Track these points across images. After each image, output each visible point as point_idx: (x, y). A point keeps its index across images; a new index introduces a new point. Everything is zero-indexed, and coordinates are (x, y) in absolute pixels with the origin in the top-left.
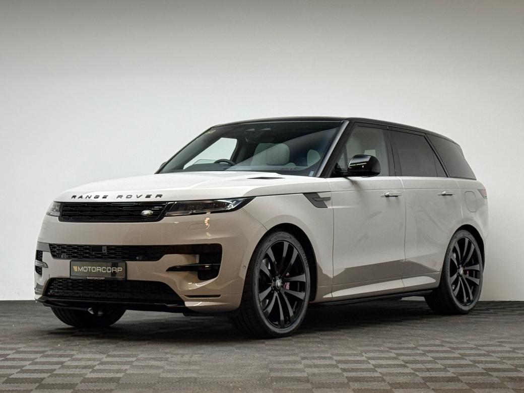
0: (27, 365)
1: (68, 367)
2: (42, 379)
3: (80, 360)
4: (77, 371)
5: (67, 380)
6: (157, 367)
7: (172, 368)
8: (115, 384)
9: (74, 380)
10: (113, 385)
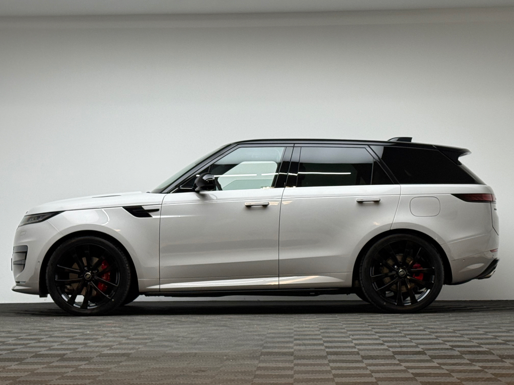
0: (56, 345)
1: (90, 347)
2: (64, 355)
3: (103, 342)
4: (97, 349)
5: (85, 355)
6: (167, 346)
7: (179, 347)
8: (126, 358)
9: (92, 355)
10: (124, 358)
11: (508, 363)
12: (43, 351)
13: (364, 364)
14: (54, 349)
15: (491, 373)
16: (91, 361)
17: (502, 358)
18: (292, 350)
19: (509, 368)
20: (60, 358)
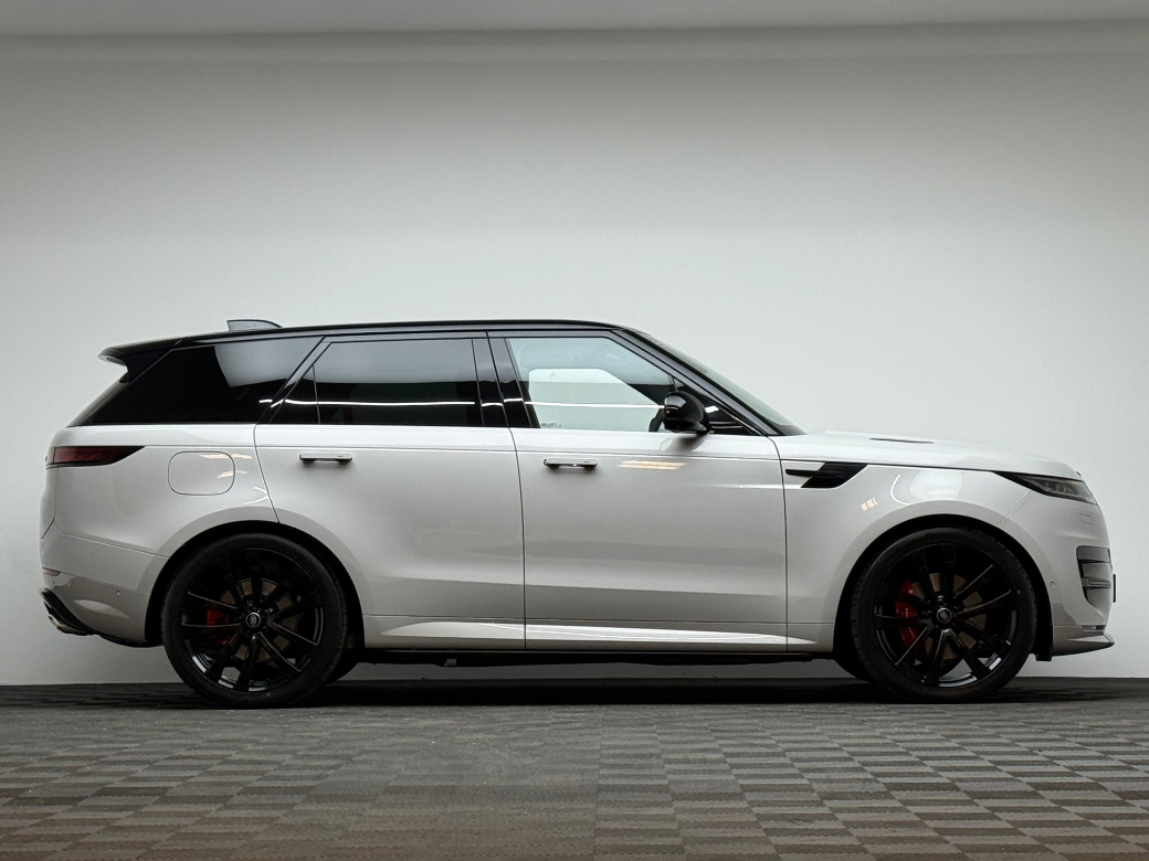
8: (303, 797)
9: (228, 791)
10: (298, 799)
11: (1138, 806)
12: (117, 783)
13: (826, 808)
14: (138, 779)
15: (1104, 828)
16: (228, 803)
17: (1126, 797)
18: (665, 782)
19: (1141, 817)
20: (158, 797)
